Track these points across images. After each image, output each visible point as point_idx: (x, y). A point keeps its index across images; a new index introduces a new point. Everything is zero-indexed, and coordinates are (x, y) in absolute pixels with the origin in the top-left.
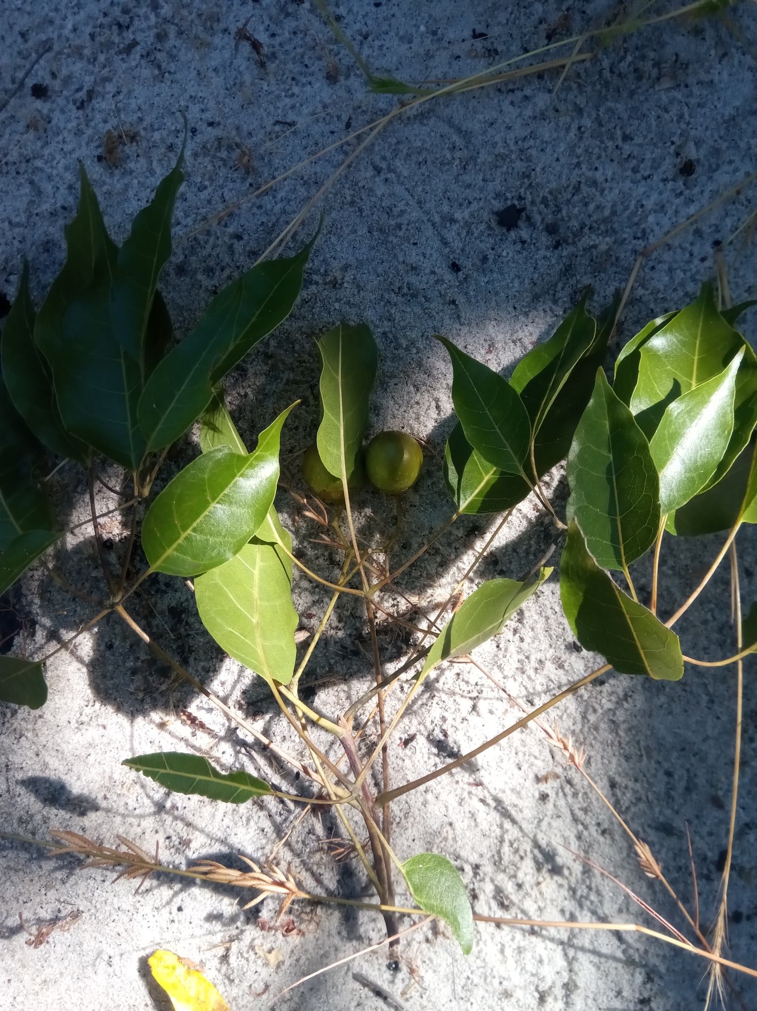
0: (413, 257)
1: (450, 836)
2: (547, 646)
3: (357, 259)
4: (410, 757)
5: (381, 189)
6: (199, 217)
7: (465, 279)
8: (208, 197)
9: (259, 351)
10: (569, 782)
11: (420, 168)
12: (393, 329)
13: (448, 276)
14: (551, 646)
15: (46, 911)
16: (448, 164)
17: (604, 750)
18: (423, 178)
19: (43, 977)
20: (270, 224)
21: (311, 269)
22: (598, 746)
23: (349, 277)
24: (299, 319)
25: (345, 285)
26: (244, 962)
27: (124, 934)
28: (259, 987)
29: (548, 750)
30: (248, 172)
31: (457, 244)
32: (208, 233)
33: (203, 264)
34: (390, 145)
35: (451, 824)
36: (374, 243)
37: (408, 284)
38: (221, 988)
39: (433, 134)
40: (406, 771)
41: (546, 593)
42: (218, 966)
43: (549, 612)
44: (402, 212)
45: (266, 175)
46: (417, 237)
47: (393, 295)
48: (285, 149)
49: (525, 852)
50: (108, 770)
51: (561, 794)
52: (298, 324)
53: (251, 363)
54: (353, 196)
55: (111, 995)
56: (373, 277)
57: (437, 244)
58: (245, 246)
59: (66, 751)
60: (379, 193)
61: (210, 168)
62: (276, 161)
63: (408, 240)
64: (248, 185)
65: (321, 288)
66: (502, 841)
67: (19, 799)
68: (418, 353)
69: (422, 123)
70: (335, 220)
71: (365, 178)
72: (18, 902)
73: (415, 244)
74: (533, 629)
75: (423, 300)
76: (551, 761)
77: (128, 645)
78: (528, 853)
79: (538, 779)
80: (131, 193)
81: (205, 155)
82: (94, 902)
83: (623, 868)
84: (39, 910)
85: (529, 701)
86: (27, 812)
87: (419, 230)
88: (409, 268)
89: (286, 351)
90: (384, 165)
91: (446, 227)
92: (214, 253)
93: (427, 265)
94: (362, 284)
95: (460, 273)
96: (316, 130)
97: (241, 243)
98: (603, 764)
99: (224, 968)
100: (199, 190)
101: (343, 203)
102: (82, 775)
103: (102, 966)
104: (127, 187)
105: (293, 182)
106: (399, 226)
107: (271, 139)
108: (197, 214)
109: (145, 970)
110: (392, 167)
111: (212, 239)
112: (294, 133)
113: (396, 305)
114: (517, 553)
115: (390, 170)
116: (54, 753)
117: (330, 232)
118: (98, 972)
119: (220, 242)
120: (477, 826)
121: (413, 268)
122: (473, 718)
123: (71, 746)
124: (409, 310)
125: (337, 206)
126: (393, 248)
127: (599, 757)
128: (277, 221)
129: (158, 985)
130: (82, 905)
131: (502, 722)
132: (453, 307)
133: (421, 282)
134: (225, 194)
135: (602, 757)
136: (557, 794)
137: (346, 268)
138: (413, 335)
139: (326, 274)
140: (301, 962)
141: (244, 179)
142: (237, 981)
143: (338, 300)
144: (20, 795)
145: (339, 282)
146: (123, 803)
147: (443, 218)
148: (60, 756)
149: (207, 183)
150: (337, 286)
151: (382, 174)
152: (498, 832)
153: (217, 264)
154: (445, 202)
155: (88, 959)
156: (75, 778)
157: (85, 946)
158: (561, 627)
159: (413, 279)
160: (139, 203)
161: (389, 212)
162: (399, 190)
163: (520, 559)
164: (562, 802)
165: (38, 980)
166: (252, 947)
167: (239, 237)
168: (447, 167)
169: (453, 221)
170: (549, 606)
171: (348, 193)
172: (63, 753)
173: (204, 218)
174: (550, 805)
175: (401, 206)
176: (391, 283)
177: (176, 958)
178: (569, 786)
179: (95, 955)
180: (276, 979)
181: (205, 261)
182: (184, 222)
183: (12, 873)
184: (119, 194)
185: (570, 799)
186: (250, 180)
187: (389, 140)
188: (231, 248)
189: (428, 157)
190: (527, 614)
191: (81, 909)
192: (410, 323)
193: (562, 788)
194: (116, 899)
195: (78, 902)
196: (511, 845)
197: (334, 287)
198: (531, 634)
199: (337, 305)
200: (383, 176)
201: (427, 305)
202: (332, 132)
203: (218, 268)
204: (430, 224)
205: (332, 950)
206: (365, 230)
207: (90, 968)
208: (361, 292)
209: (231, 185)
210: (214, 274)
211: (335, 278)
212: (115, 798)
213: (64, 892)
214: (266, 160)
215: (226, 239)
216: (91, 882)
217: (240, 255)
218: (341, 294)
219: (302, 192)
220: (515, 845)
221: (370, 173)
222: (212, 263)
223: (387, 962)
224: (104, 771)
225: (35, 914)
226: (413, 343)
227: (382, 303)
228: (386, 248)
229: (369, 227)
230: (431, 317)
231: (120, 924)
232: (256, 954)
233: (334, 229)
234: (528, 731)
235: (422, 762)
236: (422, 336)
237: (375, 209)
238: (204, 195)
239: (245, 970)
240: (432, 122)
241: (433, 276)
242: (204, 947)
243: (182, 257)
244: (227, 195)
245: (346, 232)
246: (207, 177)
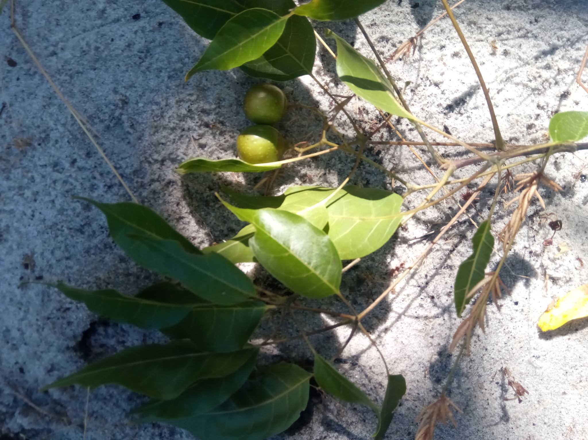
0: (122, 43)
1: (516, 117)
2: (409, 27)
3: (112, 83)
4: (459, 133)
5: (67, 55)
6: (53, 185)
7: (147, 12)
8: (40, 176)
9: (159, 168)
10: (500, 34)
11: (60, 25)
12: (168, 70)
13: (141, 23)
14: (409, 24)
15: (496, 391)
16: (63, 5)
17: (484, 8)
18: (68, 25)
19: (536, 402)
20: (71, 137)
21: (110, 116)
22: (481, 11)
23: (122, 91)
24: (143, 134)
25: (128, 94)
26: (561, 268)
27: (522, 344)
28: (577, 263)
29: (477, 43)
30: (30, 145)
31: (121, 12)
32: (65, 182)
33: (87, 190)
34: (38, 41)
35: (509, 115)
36: (104, 68)
37: (139, 52)
38: (572, 288)
39: (40, 11)
40: (467, 137)
41: (374, 18)
42: (558, 287)
43: (387, 19)
44: (88, 44)
45: (35, 131)
46: (108, 38)
47: (144, 64)
48: (21, 114)
49: (537, 72)
50: (415, 332)
51: (506, 42)
52: (147, 136)
53: (166, 176)
54: (66, 75)
55: (557, 361)
56: (127, 74)
57: (117, 26)
58: (81, 158)
59: (396, 356)
60: (70, 56)
61: (19, 170)
62: (27, 122)
63: (107, 45)
64: (38, 147)
65: (125, 112)
66: (526, 86)
67: (421, 395)
68: (189, 58)
69: (29, 17)
70: (80, 91)
71: (57, 63)
72: (487, 408)
73: (112, 40)
74: (396, 33)
75: (153, 44)
76: (484, 42)
77: (336, 302)
78: (538, 71)
79: (493, 54)
80: (23, 230)
81: (10, 172)
82: (498, 359)
83: (561, 16)
84: (494, 396)
85: (441, 48)
86: (431, 391)
87: (103, 35)
88: (128, 48)
89: (163, 150)
90: (51, 49)
91: (107, 18)
92: (81, 181)
93: (129, 36)
94: (130, 83)
95: (142, 15)
96: (13, 90)
97: (78, 160)
98: (493, 11)
99: (560, 283)
100: (33, 181)
101: (69, 83)
102: (415, 349)
103: (538, 363)
104: (18, 231)
105: (45, 113)
106: (97, 48)
107: (11, 122)
108: (50, 187)
109: (546, 335)
110: (54, 44)
111: (71, 180)
112: (11, 105)
113: (151, 64)
114: (343, 30)
115: (56, 45)
116: (396, 364)
117: (87, 97)
118: (541, 366)
119: (74, 175)
120: (513, 99)
121: (129, 46)
122: (443, 87)
123: (394, 353)
124: (157, 56)
125: (71, 87)
126: (111, 56)
127: (488, 13)
128: (69, 131)
129: (559, 329)
130: (497, 367)
131: (451, 68)
132: (163, 26)
133: (140, 43)
134: (41, 164)
135: (489, 11)
136: (505, 44)
137: (115, 92)
138: (175, 57)
139: (116, 105)
140: (569, 233)
141: (34, 149)
142: (571, 276)
143: (137, 103)
144: (418, 394)
145: (124, 98)
146: (438, 327)
147: (100, 18)
148: (398, 361)
149: (30, 175)
150: (127, 101)
151: (57, 52)
152: (521, 87)
153: (89, 181)
154: (89, 13)
155: (531, 371)
156: (415, 354)
157: (523, 371)
158: (399, 14)
159: (137, 47)
160: (32, 225)
161: (84, 53)
162: (72, 43)
163: (347, 29)
164: (511, 42)
165: (537, 406)
166: (553, 260)
167: (74, 162)
168: (65, 6)
169: (103, 11)
170: (384, 18)
171: (63, 77)
172: (397, 359)
173: (55, 182)
174: (512, 50)
175: (83, 44)
176: (135, 63)
177: (546, 313)
178: (502, 36)
179: (530, 366)
180: (575, 251)
181: (85, 189)
182: (53, 197)
183: (468, 409)
184: (21, 237)
185: (510, 37)
186: (36, 144)
187: (35, 41)
188: (80, 169)
189: (55, 17)
190: (385, 34)
191: (499, 368)
192: (166, 57)
193: (502, 40)
194: (499, 344)
195: (495, 369)
196: (530, 81)
197: (126, 103)
198: (398, 35)
199: (141, 105)
200: (59, 51)
201: (157, 43)
202: (18, 79)
203: (92, 181)
204: (101, 28)
205: (565, 212)
206: (93, 72)
207: (537, 370)
208: (136, 85)
209: (36, 159)
210: (96, 185)
211: (121, 100)
212: (434, 331)
213: (486, 378)
214: (24, 129)
215: (73, 170)
216: (485, 357)
217: (87, 163)
218: (133, 99)
219: (53, 109)
220: (531, 78)
221: (54, 59)
222: (88, 184)
223: (580, 181)
224: (415, 335)
225: (496, 399)
226: (181, 60)
227: (148, 73)
228: (110, 61)
229: (91, 69)
230: (165, 43)
231: (515, 346)
232: (558, 259)
233: (86, 93)
234: (461, 53)
235: (463, 126)
236: (178, 52)
237: (80, 62)
238: (38, 179)
239: (567, 269)
240: (30, 9)
241: (138, 34)
242: (544, 293)
243: (78, 204)
244: (42, 162)
245: (90, 85)
246: (25, 174)
